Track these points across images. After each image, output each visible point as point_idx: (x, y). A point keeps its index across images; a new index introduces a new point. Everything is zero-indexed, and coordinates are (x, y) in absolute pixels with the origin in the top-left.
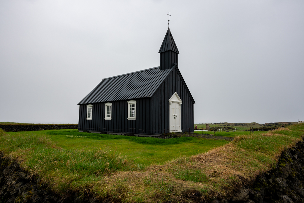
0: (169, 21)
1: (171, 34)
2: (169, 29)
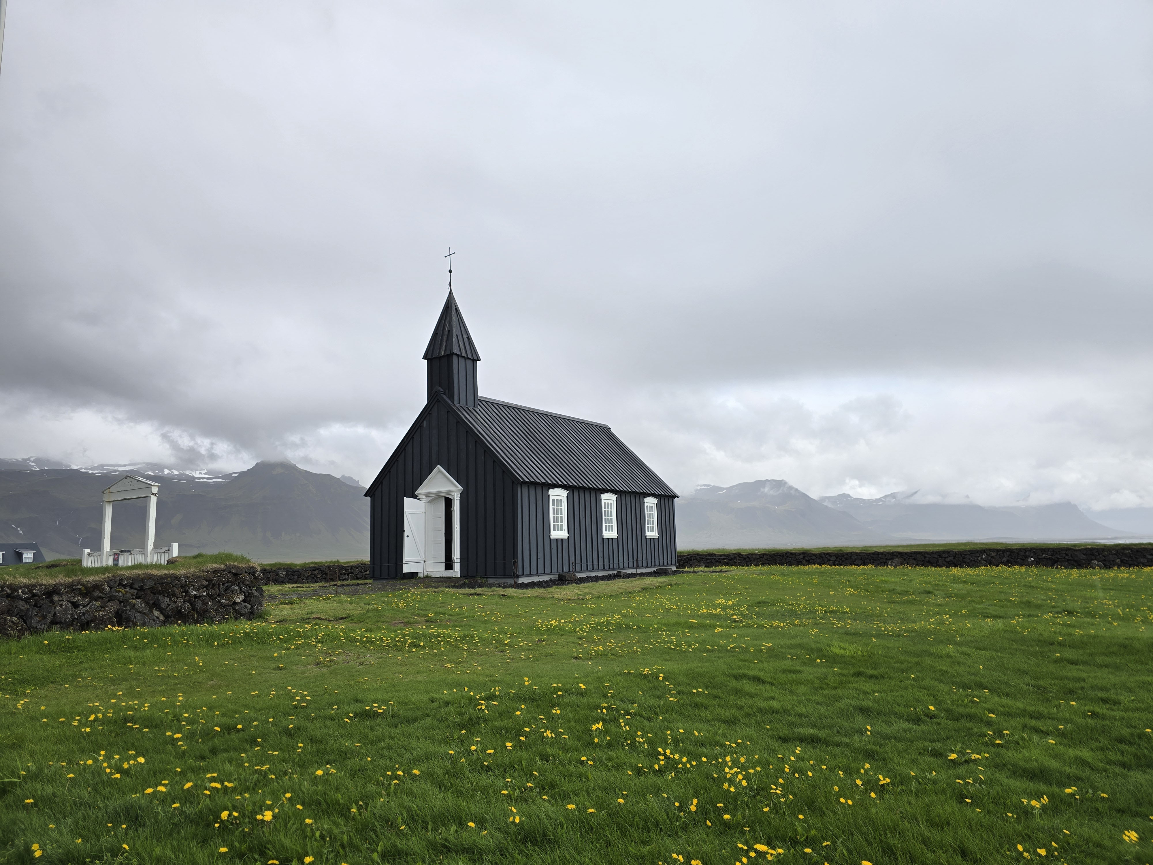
0: (450, 271)
1: (457, 310)
2: (451, 293)
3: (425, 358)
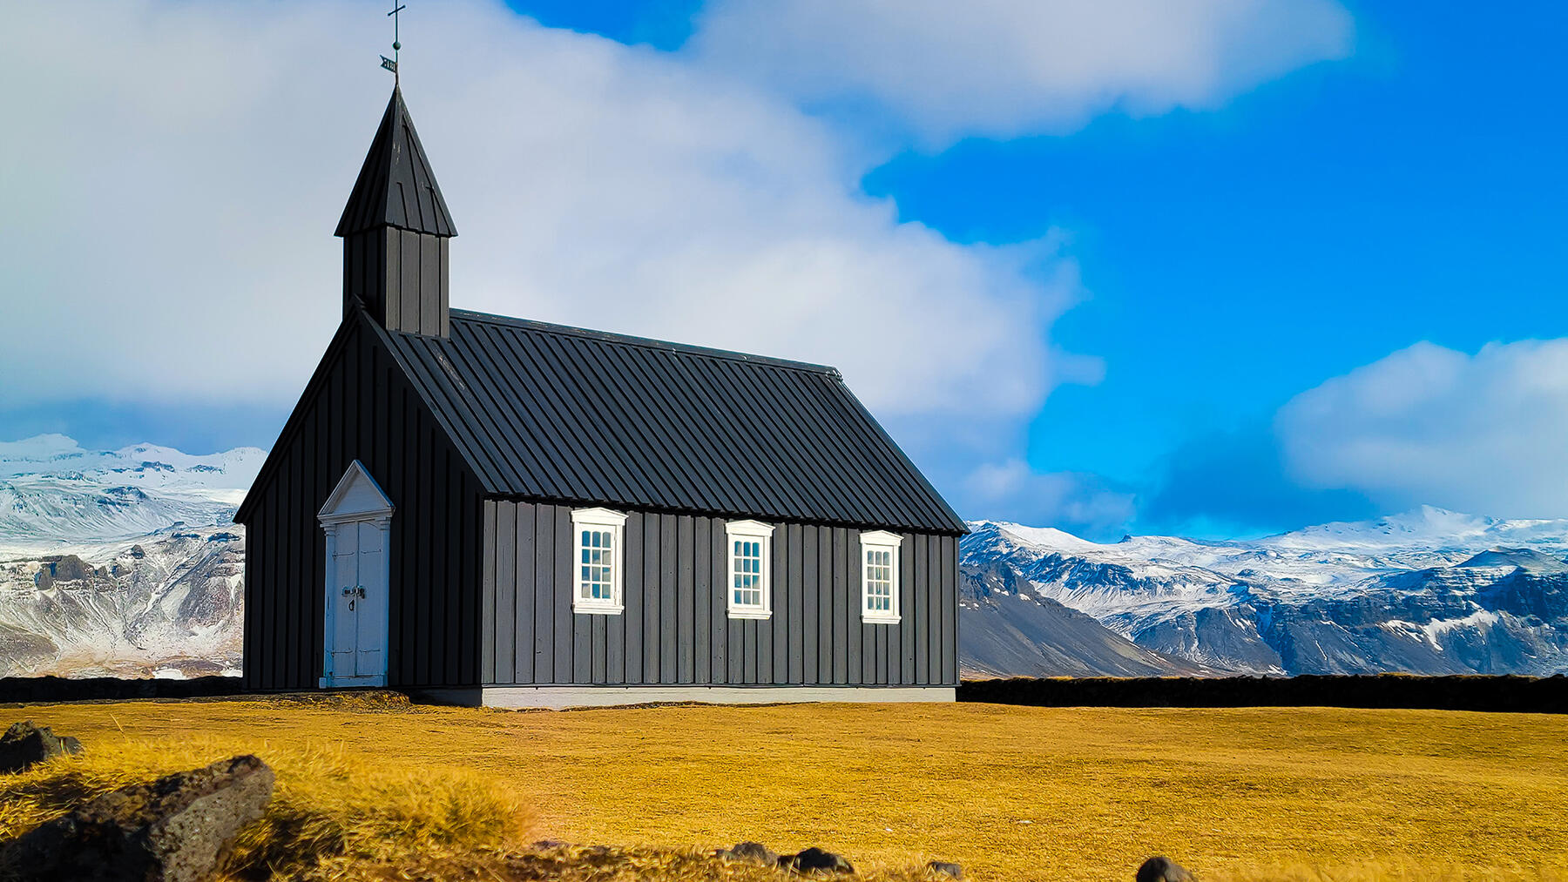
1: (408, 129)
2: (396, 94)
3: (338, 233)
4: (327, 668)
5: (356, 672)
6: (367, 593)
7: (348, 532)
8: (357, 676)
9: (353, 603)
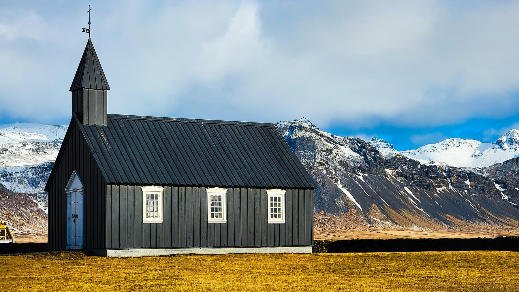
2: (89, 40)
3: (70, 91)
4: (68, 243)
5: (75, 244)
6: (79, 216)
7: (73, 195)
8: (76, 245)
9: (74, 220)
